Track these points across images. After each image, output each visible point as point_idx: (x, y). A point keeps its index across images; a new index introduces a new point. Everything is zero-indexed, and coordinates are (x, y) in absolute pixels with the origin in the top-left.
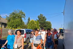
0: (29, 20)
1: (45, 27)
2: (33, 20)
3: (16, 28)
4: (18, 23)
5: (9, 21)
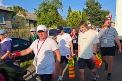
0: (70, 10)
1: (99, 20)
2: (76, 11)
4: (52, 18)
5: (39, 16)
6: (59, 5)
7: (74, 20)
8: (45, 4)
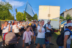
2: (20, 12)
3: (4, 20)
4: (5, 15)
6: (10, 7)
7: (19, 17)
8: (1, 6)
